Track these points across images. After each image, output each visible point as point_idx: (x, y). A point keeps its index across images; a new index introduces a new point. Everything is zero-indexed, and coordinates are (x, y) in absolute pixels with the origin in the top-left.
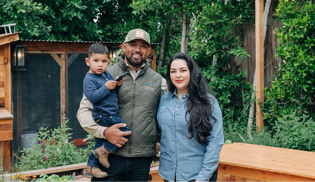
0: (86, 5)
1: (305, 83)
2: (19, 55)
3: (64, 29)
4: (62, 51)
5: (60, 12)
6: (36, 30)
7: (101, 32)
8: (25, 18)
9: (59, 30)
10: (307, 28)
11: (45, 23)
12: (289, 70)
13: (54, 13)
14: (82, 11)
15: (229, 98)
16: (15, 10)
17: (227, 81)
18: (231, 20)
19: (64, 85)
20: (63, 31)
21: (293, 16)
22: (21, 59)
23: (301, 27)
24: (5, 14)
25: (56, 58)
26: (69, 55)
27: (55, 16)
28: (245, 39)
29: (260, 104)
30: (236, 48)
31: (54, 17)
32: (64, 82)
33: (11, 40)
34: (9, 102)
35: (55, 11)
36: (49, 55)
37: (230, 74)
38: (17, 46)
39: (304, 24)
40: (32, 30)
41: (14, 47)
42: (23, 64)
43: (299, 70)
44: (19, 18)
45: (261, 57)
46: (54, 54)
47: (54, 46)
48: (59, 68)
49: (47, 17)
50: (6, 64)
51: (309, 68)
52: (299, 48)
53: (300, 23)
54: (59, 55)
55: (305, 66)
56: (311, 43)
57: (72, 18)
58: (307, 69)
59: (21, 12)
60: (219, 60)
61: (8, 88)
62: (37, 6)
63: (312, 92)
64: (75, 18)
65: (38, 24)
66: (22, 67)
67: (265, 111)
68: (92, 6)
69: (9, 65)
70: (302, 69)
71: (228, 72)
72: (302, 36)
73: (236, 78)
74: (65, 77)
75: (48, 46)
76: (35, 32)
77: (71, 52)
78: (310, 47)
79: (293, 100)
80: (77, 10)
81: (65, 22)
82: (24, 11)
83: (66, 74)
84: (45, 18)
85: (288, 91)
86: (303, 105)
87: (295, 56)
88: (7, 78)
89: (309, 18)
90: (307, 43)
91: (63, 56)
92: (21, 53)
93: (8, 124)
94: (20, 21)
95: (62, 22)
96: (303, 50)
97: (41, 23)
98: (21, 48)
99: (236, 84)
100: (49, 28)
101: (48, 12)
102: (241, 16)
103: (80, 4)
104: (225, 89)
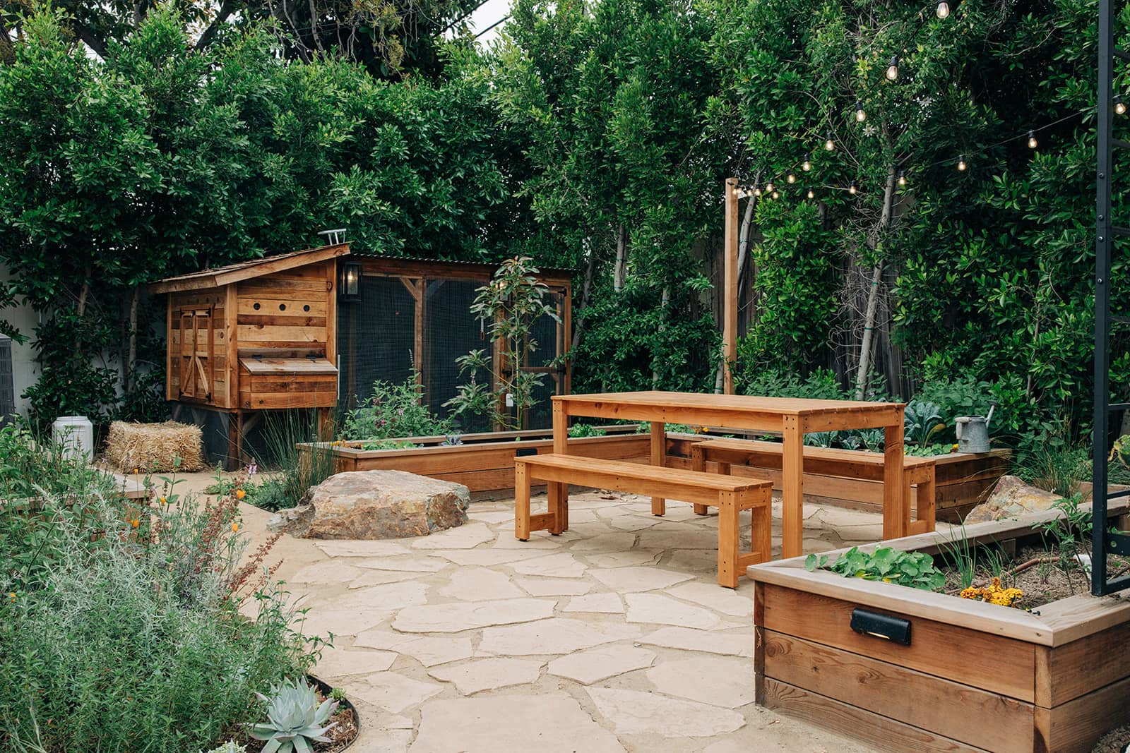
0: (463, 208)
1: (795, 328)
2: (350, 278)
3: (427, 246)
4: (416, 275)
5: (422, 219)
6: (379, 244)
7: (485, 252)
8: (363, 224)
9: (419, 248)
10: (799, 242)
11: (395, 234)
12: (771, 309)
13: (411, 221)
14: (456, 218)
15: (686, 357)
16: (348, 211)
17: (684, 330)
18: (691, 232)
19: (420, 328)
20: (425, 249)
21: (779, 224)
22: (353, 283)
23: (789, 240)
24: (332, 218)
25: (409, 286)
26: (429, 282)
27: (413, 224)
28: (715, 264)
29: (730, 364)
30: (695, 276)
31: (410, 226)
32: (420, 324)
33: (338, 254)
34: (333, 349)
35: (413, 217)
36: (398, 280)
37: (691, 321)
38: (347, 263)
39: (793, 236)
40: (374, 245)
41: (343, 264)
42: (354, 291)
43: (786, 308)
44: (352, 225)
45: (732, 290)
46: (405, 279)
47: (405, 266)
48: (413, 301)
49: (400, 226)
50: (329, 290)
51: (801, 305)
52: (787, 274)
53: (787, 235)
54: (414, 281)
55: (795, 301)
56: (805, 265)
57: (440, 228)
58: (797, 306)
59: (356, 214)
60: (672, 297)
61: (332, 328)
62: (381, 205)
63: (808, 343)
64: (445, 228)
65: (384, 236)
66: (354, 296)
67: (735, 375)
68: (473, 210)
69: (334, 293)
70: (789, 306)
71: (688, 318)
72: (791, 254)
73: (699, 327)
74: (422, 316)
75: (395, 266)
76: (379, 247)
77: (433, 277)
78: (804, 273)
79: (778, 356)
80: (447, 215)
81: (428, 234)
82: (360, 213)
83: (423, 311)
84: (396, 226)
85: (772, 343)
86: (794, 364)
87: (781, 285)
88: (330, 312)
89: (802, 226)
90: (800, 266)
91: (420, 283)
92: (353, 275)
93: (330, 382)
94: (354, 227)
95: (423, 234)
96: (793, 276)
97: (390, 235)
98: (353, 266)
99: (697, 335)
100: (402, 242)
101: (400, 217)
102: (706, 226)
103: (452, 206)
104: (678, 343)
